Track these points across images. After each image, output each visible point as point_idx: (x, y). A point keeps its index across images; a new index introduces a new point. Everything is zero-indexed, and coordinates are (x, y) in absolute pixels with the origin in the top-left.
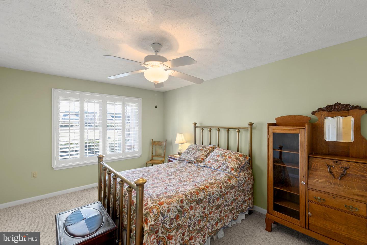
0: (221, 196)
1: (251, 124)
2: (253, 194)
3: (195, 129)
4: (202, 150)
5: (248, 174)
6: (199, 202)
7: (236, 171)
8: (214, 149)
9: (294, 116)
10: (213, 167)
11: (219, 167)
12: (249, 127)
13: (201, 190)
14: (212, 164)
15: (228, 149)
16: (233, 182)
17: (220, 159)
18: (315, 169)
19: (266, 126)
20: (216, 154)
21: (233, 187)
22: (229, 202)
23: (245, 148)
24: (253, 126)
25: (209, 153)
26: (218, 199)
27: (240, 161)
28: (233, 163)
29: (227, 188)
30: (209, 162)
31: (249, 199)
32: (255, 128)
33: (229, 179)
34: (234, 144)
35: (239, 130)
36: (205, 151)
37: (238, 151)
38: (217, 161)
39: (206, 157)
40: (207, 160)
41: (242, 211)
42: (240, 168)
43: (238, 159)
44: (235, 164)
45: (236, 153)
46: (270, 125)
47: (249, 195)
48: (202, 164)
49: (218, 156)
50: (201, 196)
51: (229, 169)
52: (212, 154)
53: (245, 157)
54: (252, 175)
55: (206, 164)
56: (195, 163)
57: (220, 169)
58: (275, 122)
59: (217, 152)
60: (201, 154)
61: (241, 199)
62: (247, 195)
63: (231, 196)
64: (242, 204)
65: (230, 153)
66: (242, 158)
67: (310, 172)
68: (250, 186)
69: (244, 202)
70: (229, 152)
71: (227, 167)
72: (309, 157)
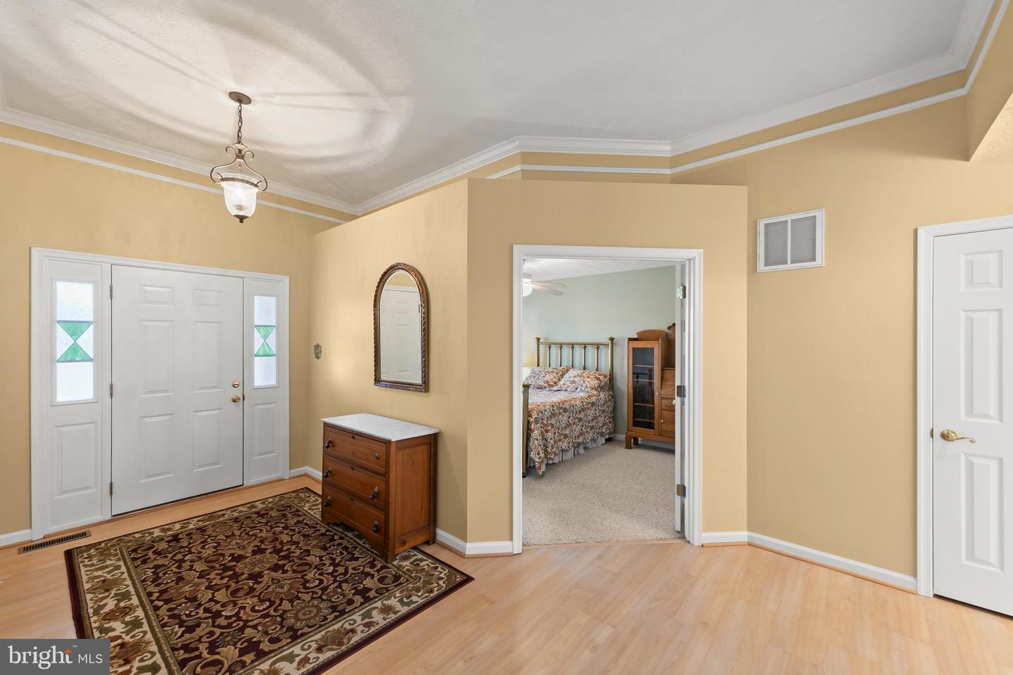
0: (583, 410)
1: (612, 339)
2: (614, 418)
3: (538, 345)
4: (553, 372)
5: (609, 395)
6: (565, 410)
7: (596, 390)
8: (567, 371)
9: (654, 331)
10: (569, 390)
11: (577, 389)
12: (610, 342)
13: (566, 401)
14: (568, 387)
15: (584, 369)
16: (593, 399)
17: (577, 379)
18: (667, 380)
19: (626, 341)
20: (572, 375)
21: (593, 404)
22: (590, 418)
23: (605, 367)
24: (615, 341)
25: (562, 376)
26: (580, 412)
27: (600, 381)
28: (592, 382)
29: (588, 403)
30: (564, 384)
31: (610, 422)
32: (616, 344)
33: (589, 397)
34: (591, 362)
35: (598, 346)
36: (557, 373)
37: (597, 370)
38: (574, 382)
39: (559, 380)
40: (561, 383)
41: (602, 434)
42: (600, 388)
43: (598, 379)
44: (596, 383)
45: (595, 373)
46: (630, 339)
47: (609, 418)
48: (555, 388)
49: (575, 377)
50: (566, 405)
51: (589, 389)
52: (565, 376)
53: (605, 376)
54: (613, 397)
55: (561, 387)
56: (545, 387)
57: (578, 390)
58: (636, 336)
59: (572, 373)
60: (552, 377)
61: (601, 419)
62: (607, 418)
63: (591, 413)
64: (602, 426)
65: (589, 373)
66: (601, 378)
67: (663, 383)
68: (611, 408)
69: (604, 424)
70: (587, 372)
71: (586, 387)
72: (662, 370)
